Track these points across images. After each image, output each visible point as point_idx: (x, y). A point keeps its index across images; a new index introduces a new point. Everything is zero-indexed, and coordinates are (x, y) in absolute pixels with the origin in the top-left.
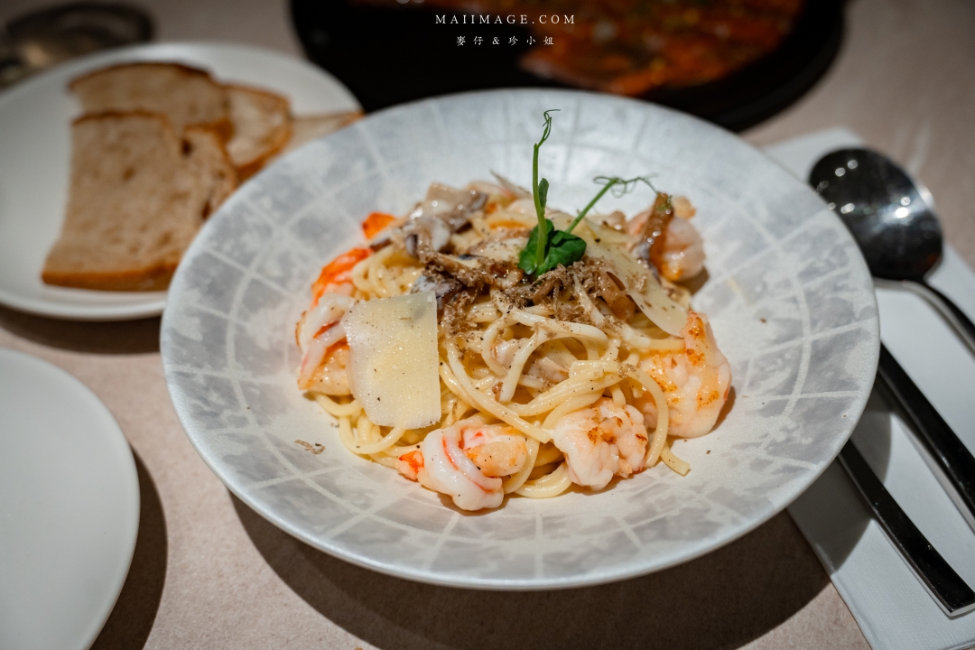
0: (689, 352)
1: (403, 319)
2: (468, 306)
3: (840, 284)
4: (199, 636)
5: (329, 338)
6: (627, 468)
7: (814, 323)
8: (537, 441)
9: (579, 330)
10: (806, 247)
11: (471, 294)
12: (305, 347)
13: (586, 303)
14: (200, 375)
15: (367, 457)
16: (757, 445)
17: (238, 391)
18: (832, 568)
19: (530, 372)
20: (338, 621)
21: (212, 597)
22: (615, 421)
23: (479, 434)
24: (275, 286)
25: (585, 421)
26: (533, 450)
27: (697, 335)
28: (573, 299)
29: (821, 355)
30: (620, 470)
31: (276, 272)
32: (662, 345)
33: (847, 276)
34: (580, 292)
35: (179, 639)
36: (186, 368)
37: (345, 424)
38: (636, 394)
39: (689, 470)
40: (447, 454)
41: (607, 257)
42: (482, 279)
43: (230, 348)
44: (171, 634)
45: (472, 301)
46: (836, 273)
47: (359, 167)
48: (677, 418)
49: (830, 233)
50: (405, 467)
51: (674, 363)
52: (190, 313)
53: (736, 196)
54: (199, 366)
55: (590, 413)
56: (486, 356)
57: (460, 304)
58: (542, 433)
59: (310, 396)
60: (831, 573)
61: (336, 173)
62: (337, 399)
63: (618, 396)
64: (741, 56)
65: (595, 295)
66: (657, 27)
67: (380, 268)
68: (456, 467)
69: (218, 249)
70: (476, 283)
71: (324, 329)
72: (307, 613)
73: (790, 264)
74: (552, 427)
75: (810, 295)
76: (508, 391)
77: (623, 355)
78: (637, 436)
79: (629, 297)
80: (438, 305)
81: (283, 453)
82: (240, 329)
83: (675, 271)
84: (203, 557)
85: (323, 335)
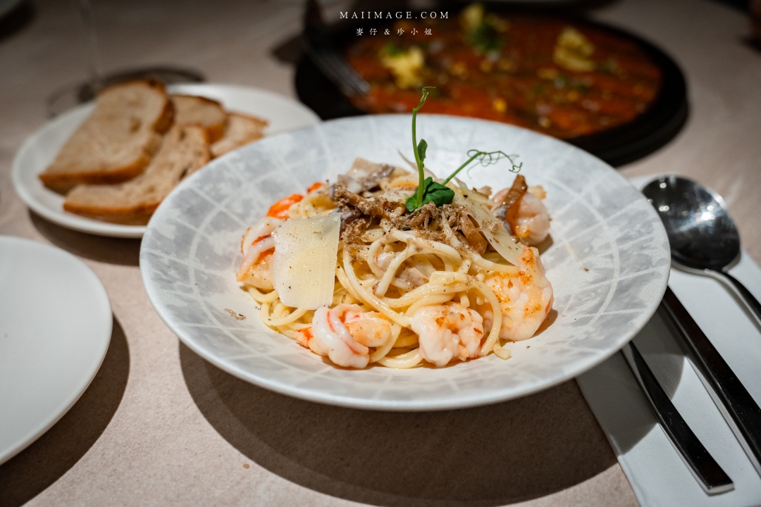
0: (521, 274)
1: (315, 232)
2: (363, 229)
3: (645, 245)
4: (133, 444)
5: (263, 246)
6: (466, 353)
7: (622, 270)
8: (400, 325)
9: (440, 248)
10: (624, 223)
11: (367, 222)
12: (246, 252)
13: (448, 232)
14: (166, 259)
15: (276, 329)
16: (564, 342)
17: (192, 274)
18: (619, 451)
19: (401, 276)
20: (236, 446)
21: (149, 420)
22: (459, 316)
23: (357, 316)
24: (236, 219)
25: (435, 313)
26: (396, 332)
27: (528, 261)
28: (439, 229)
29: (623, 289)
30: (460, 354)
31: (240, 210)
32: (502, 268)
33: (651, 239)
34: (445, 225)
35: (118, 444)
36: (157, 252)
37: (265, 308)
38: (479, 301)
39: (510, 357)
40: (329, 321)
41: (470, 205)
42: (375, 210)
43: (193, 248)
44: (113, 440)
45: (367, 226)
46: (642, 239)
47: (312, 154)
48: (508, 323)
49: (644, 213)
50: (301, 337)
51: (510, 285)
52: (170, 222)
53: (579, 191)
54: (168, 253)
55: (442, 308)
56: (370, 261)
57: (357, 226)
58: (403, 320)
59: (245, 289)
60: (619, 454)
61: (294, 155)
62: (263, 292)
63: (465, 300)
64: (605, 123)
65: (456, 228)
66: (547, 101)
67: (307, 204)
68: (334, 331)
69: (201, 188)
70: (370, 211)
71: (260, 239)
72: (215, 438)
73: (611, 234)
74: (412, 315)
75: (622, 253)
76: (383, 287)
77: (472, 272)
78: (475, 329)
79: (481, 233)
80: (341, 225)
81: (212, 313)
82: (204, 239)
83: (525, 231)
84: (150, 394)
85: (259, 243)
